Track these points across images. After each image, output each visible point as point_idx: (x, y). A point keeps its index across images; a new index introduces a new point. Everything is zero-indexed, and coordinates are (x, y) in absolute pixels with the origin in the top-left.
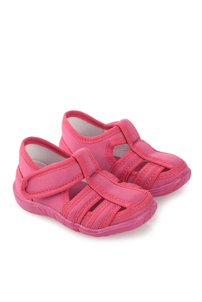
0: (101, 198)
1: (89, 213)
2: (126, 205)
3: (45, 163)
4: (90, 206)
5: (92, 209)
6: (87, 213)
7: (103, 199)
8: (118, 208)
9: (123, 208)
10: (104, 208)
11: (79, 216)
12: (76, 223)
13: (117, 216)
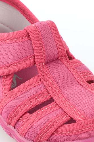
0: (48, 98)
1: (28, 114)
2: (76, 117)
3: (7, 27)
4: (31, 105)
5: (31, 111)
6: (24, 114)
7: (51, 100)
8: (66, 118)
9: (71, 121)
10: (47, 113)
11: (14, 116)
12: (10, 124)
13: (59, 129)
